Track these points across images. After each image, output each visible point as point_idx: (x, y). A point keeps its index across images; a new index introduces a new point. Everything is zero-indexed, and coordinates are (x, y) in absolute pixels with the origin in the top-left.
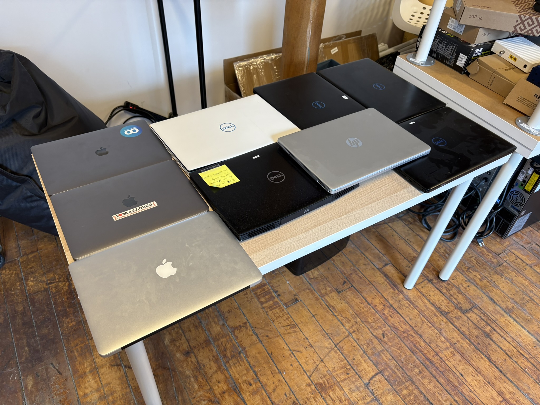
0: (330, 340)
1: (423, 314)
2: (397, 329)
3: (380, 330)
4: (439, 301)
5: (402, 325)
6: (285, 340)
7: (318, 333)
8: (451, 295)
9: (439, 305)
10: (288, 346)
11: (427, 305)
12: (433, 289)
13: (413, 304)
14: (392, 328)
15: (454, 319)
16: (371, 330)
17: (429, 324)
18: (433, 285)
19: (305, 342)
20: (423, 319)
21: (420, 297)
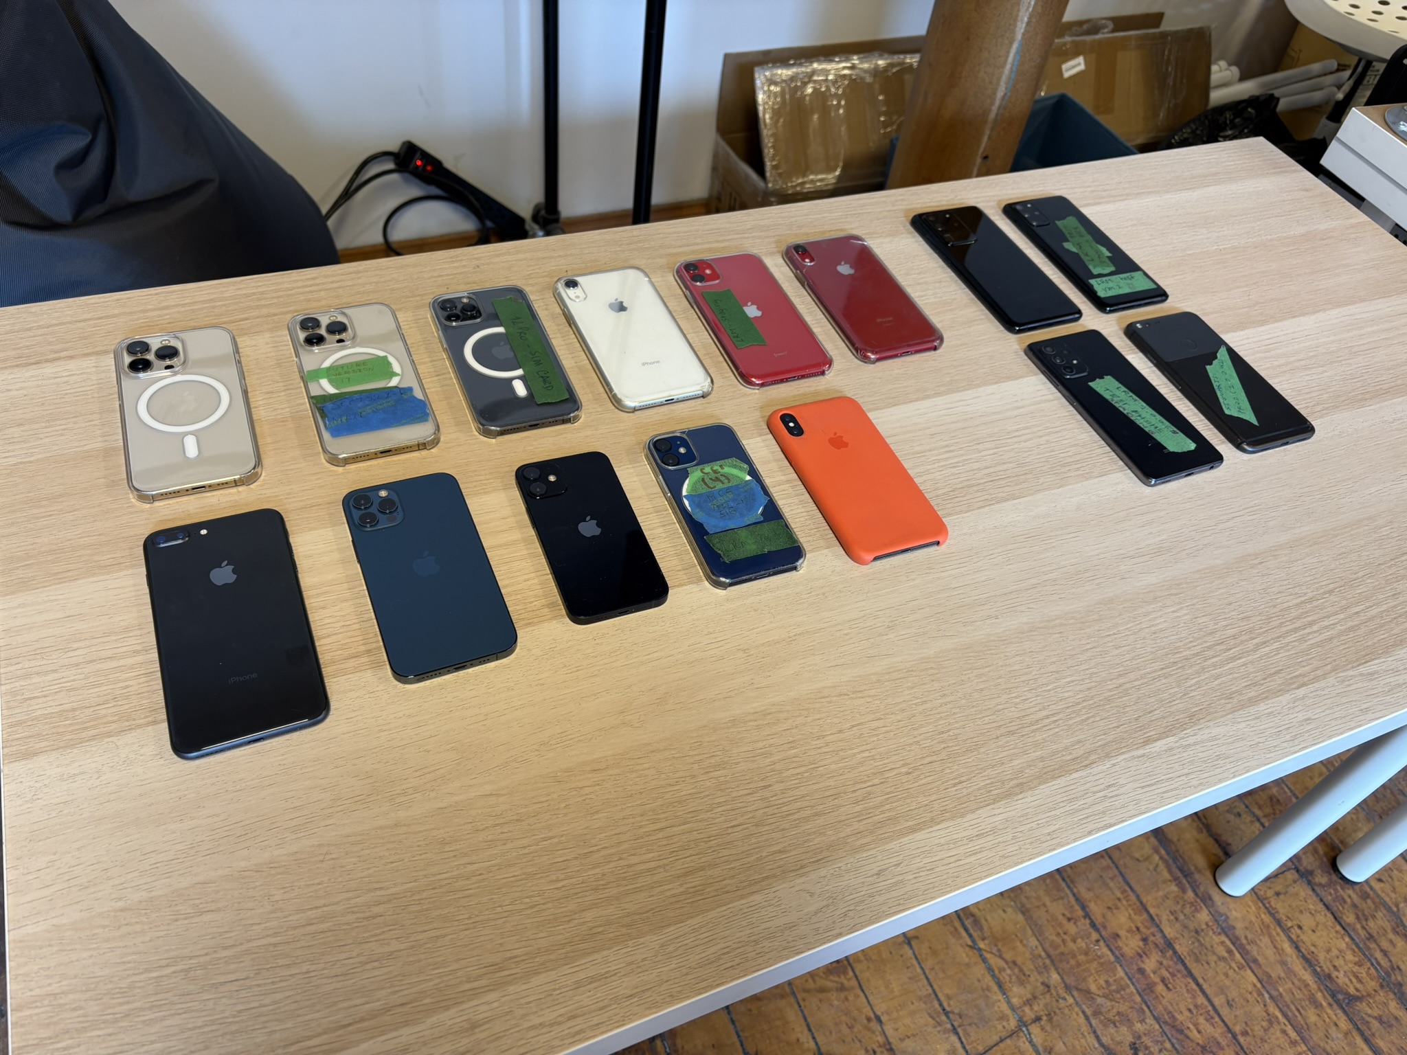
0: (954, 1038)
1: (1274, 993)
2: (1181, 1032)
3: (1124, 1029)
4: (1328, 951)
5: (1201, 1020)
6: (806, 1012)
7: (916, 1004)
8: (1371, 937)
9: (1327, 967)
10: (814, 1038)
11: (1289, 960)
12: (1311, 907)
13: (1244, 952)
14: (1166, 1028)
15: (1375, 1024)
16: (1094, 1022)
17: (1289, 1029)
18: (1313, 890)
19: (869, 1029)
20: (1273, 1009)
21: (1268, 927)
